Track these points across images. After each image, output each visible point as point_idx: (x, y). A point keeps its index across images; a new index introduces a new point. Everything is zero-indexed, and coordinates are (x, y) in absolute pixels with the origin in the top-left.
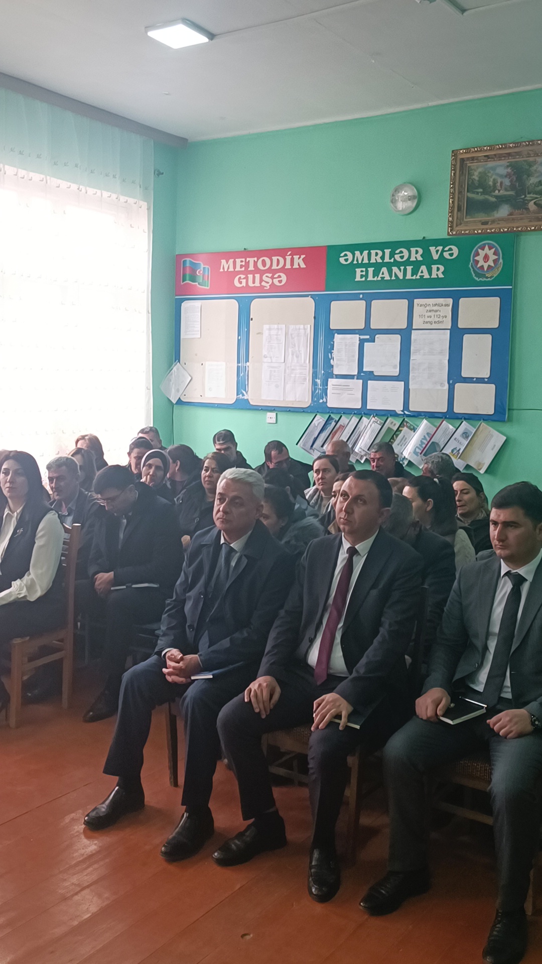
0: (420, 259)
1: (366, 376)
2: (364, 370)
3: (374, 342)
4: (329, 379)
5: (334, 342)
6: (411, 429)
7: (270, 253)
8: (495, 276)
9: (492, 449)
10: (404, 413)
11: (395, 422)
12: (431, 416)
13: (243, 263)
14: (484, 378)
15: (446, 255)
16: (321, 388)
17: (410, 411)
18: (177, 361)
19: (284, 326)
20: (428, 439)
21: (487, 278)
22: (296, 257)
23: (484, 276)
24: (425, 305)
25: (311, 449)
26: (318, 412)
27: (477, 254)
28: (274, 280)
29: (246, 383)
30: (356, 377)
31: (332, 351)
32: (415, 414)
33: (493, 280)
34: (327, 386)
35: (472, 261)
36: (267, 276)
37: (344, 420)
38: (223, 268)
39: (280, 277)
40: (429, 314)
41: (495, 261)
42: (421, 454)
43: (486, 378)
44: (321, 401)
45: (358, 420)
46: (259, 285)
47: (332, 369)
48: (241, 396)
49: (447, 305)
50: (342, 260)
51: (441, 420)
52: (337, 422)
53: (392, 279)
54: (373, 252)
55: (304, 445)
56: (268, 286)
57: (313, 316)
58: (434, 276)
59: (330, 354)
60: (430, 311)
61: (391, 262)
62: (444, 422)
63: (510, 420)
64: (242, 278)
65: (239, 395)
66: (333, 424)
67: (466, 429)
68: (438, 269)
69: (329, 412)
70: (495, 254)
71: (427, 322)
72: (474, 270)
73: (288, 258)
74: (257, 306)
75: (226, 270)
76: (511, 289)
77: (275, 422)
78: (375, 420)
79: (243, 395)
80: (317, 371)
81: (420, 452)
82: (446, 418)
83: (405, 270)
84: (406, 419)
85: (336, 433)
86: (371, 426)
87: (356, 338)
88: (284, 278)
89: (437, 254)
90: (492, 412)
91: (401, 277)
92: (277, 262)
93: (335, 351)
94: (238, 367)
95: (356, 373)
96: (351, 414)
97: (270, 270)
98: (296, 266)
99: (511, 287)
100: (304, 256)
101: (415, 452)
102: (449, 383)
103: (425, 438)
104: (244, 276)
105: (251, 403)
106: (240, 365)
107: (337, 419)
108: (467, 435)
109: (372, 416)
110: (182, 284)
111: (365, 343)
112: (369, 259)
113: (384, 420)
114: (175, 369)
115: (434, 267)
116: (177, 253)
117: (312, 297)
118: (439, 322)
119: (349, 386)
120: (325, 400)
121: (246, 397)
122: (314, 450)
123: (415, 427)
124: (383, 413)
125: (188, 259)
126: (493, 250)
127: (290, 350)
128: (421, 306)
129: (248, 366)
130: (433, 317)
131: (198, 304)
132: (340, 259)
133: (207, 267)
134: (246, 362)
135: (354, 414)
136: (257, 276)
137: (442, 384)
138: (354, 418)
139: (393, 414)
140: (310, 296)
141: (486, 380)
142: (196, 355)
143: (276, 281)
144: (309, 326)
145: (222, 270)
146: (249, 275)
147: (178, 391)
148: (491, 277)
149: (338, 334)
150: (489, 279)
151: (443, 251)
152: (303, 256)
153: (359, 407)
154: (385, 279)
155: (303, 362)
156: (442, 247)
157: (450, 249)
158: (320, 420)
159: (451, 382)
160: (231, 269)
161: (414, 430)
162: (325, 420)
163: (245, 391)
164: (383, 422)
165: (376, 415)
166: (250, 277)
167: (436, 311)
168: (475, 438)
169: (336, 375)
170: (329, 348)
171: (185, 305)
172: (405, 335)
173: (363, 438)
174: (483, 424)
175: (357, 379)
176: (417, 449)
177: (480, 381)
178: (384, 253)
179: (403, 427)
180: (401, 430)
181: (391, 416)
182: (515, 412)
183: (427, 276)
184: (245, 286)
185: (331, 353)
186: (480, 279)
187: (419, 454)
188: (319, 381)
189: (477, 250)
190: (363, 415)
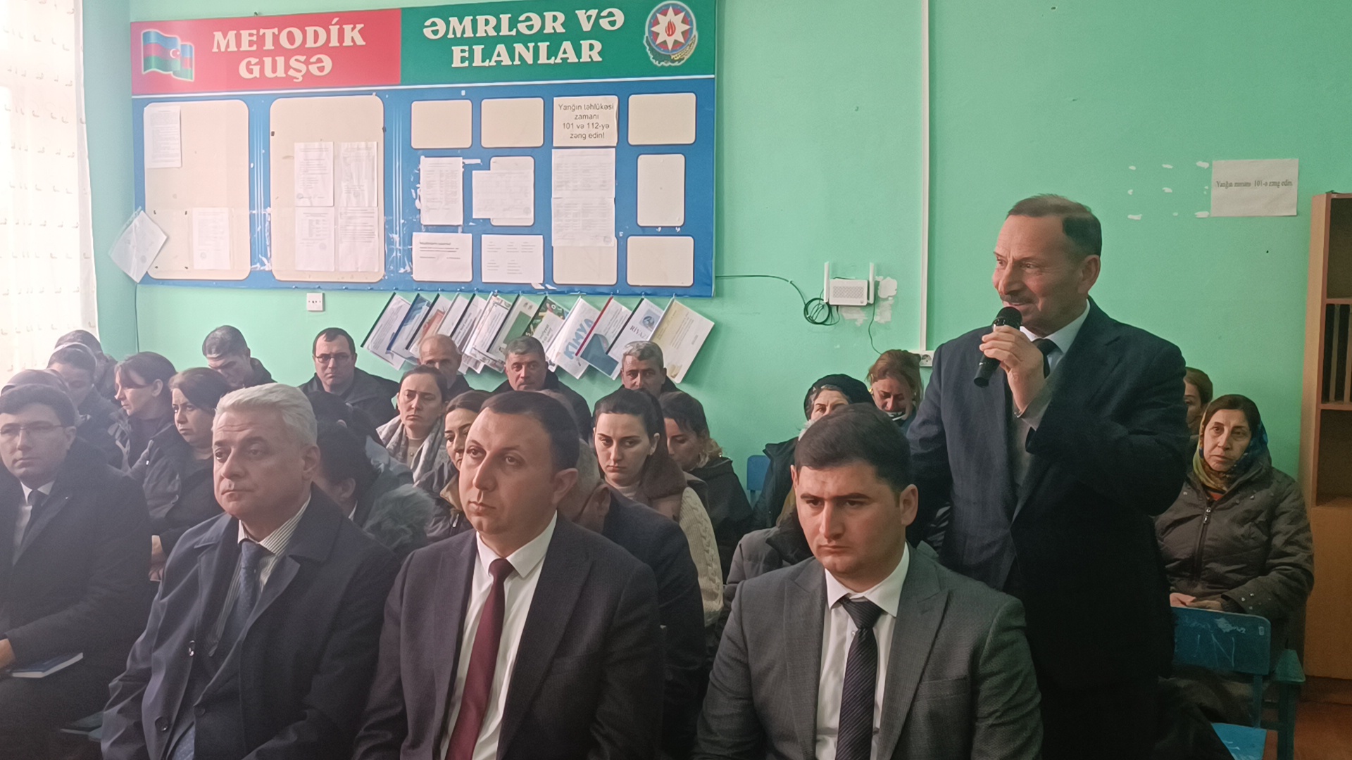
0: (560, 30)
1: (478, 228)
2: (474, 217)
3: (489, 170)
4: (414, 233)
5: (419, 170)
6: (559, 315)
7: (302, 21)
8: (686, 58)
9: (693, 343)
10: (546, 287)
11: (531, 303)
12: (591, 291)
13: (254, 38)
14: (675, 227)
15: (604, 23)
16: (401, 248)
17: (555, 284)
18: (140, 208)
19: (332, 143)
20: (588, 330)
21: (673, 61)
22: (348, 28)
23: (668, 58)
24: (574, 108)
25: (387, 353)
26: (396, 289)
27: (655, 22)
28: (310, 67)
29: (268, 243)
30: (460, 229)
31: (418, 186)
32: (565, 289)
33: (683, 64)
34: (411, 245)
35: (647, 34)
36: (296, 60)
37: (444, 301)
38: (219, 47)
39: (320, 61)
40: (580, 122)
41: (686, 34)
42: (577, 354)
43: (678, 227)
44: (402, 271)
45: (468, 301)
46: (284, 75)
47: (418, 216)
48: (258, 265)
49: (610, 107)
50: (428, 32)
51: (608, 298)
52: (431, 307)
53: (515, 63)
54: (481, 19)
55: (376, 347)
56: (299, 76)
57: (382, 126)
58: (585, 58)
59: (413, 191)
60: (581, 117)
61: (512, 36)
62: (613, 300)
63: (719, 294)
64: (253, 63)
65: (256, 264)
66: (425, 308)
67: (649, 311)
68: (591, 47)
69: (416, 290)
70: (685, 21)
71: (577, 136)
72: (652, 50)
73: (334, 30)
74: (282, 111)
75: (223, 49)
76: (714, 79)
77: (322, 309)
78: (497, 301)
79: (263, 264)
80: (393, 219)
81: (576, 351)
82: (615, 294)
83: (536, 49)
84: (548, 298)
85: (430, 323)
86: (490, 310)
87: (459, 161)
88: (328, 63)
89: (589, 22)
90: (689, 282)
91: (530, 61)
92: (314, 36)
93: (422, 186)
94: (252, 217)
95: (461, 223)
96: (456, 291)
97: (302, 50)
98: (348, 42)
99: (712, 76)
100: (362, 25)
101: (567, 353)
102: (617, 236)
103: (582, 329)
104: (257, 60)
105: (277, 277)
106: (255, 212)
107: (432, 301)
108: (651, 321)
109: (492, 293)
110: (144, 73)
111: (474, 172)
112: (475, 30)
113: (514, 301)
114: (136, 221)
115: (585, 44)
116: (133, 20)
117: (379, 94)
118: (597, 136)
119: (449, 244)
120: (408, 268)
121: (267, 268)
122: (392, 355)
123: (565, 309)
124: (510, 289)
125: (153, 31)
126: (681, 15)
127: (344, 184)
128: (566, 108)
129: (270, 214)
130: (586, 126)
131: (175, 108)
132: (425, 30)
133: (188, 44)
134: (265, 208)
135: (461, 291)
136: (280, 61)
137: (606, 239)
138: (460, 298)
139: (528, 290)
140: (374, 94)
141: (678, 230)
142: (175, 196)
143: (314, 69)
144: (375, 143)
145: (215, 50)
146: (265, 59)
147: (143, 259)
148: (680, 60)
149: (426, 157)
150: (676, 64)
151: (598, 17)
152: (359, 26)
153: (469, 279)
154: (502, 64)
155: (367, 205)
156: (597, 11)
157: (611, 14)
158: (402, 302)
159: (621, 234)
160: (233, 48)
161: (562, 314)
162: (411, 303)
163: (266, 256)
164: (511, 304)
165: (499, 292)
166: (268, 61)
167: (591, 117)
168: (665, 325)
169: (426, 226)
170: (412, 180)
171: (149, 111)
172: (542, 156)
173: (477, 331)
174: (677, 303)
175: (463, 232)
176: (570, 346)
177: (669, 231)
178: (499, 20)
179: (545, 311)
180: (542, 317)
181: (523, 292)
182: (726, 282)
183: (572, 58)
184: (258, 76)
185: (416, 189)
186: (662, 63)
187: (574, 355)
188: (396, 237)
189: (655, 16)
190: (476, 293)
